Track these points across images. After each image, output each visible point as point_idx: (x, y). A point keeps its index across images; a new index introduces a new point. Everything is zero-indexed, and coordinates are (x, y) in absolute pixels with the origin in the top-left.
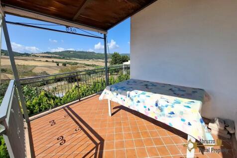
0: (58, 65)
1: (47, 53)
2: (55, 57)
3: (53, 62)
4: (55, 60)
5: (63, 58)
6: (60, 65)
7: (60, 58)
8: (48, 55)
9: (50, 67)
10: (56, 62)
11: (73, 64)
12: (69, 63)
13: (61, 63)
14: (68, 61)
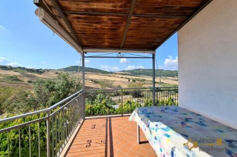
0: (129, 81)
1: (124, 71)
2: (128, 75)
3: (126, 78)
4: (128, 77)
5: (134, 75)
6: (131, 81)
7: (131, 75)
8: (124, 73)
9: (123, 82)
10: (128, 79)
11: (141, 81)
12: (137, 80)
13: (131, 79)
14: (137, 77)
